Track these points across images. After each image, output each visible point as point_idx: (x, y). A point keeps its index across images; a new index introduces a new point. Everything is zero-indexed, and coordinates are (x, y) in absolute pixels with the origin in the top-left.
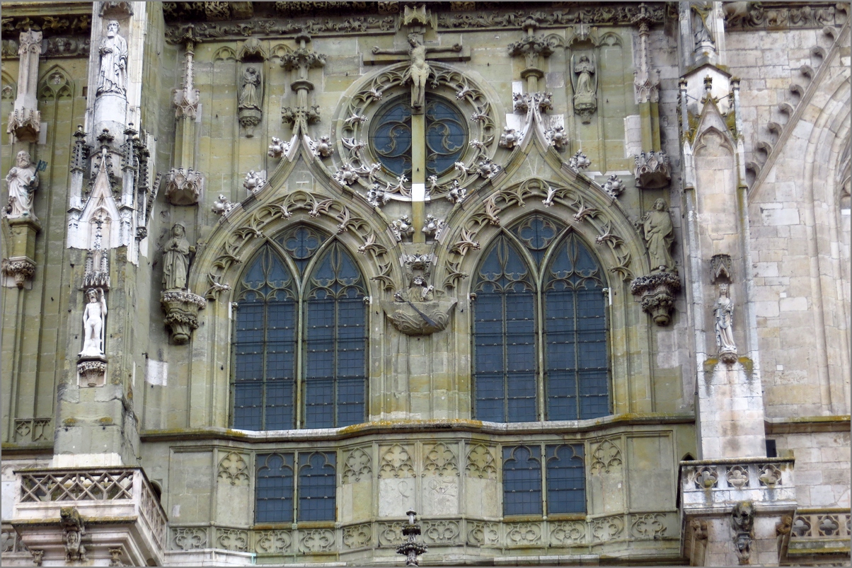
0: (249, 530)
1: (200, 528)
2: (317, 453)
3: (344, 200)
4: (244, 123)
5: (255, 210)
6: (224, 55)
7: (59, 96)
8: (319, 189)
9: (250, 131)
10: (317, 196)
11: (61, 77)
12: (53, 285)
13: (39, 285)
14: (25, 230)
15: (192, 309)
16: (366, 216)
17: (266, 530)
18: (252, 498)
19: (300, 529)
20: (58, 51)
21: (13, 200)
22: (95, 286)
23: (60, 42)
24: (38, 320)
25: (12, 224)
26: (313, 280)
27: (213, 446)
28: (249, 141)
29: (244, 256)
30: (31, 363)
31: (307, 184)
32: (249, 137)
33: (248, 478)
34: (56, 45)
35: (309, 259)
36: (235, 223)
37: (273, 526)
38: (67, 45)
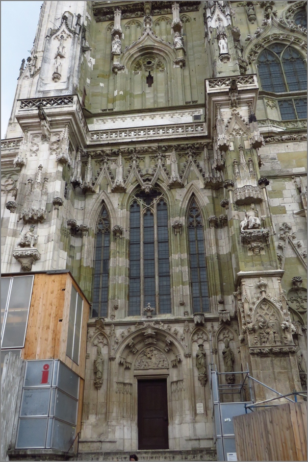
0: (281, 122)
1: (263, 121)
2: (300, 99)
3: (291, 34)
4: (250, 20)
5: (260, 39)
6: (240, 6)
7: (186, 22)
8: (281, 32)
9: (253, 21)
10: (282, 34)
11: (186, 17)
12: (192, 67)
13: (187, 67)
14: (181, 51)
15: (245, 64)
16: (300, 36)
17: (287, 122)
18: (279, 113)
19: (300, 121)
20: (184, 10)
21: (176, 42)
22: (222, 34)
23: (185, 8)
24: (188, 77)
25: (177, 49)
26: (284, 57)
27: (263, 97)
28: (253, 25)
29: (259, 51)
30: (188, 88)
31: (277, 31)
32: (253, 23)
33: (276, 108)
34: (184, 9)
35: (281, 52)
36: (255, 42)
37: (290, 120)
38: (187, 9)
